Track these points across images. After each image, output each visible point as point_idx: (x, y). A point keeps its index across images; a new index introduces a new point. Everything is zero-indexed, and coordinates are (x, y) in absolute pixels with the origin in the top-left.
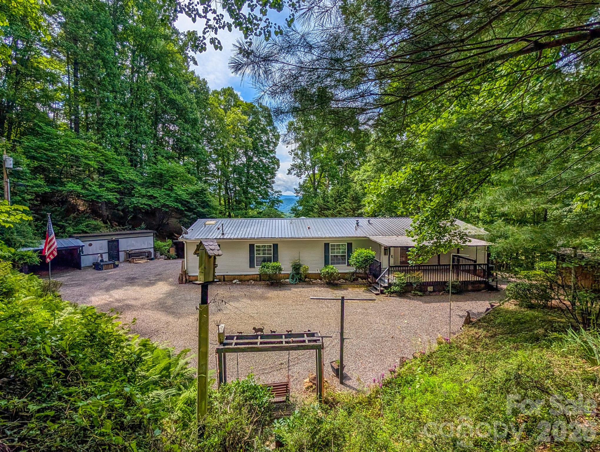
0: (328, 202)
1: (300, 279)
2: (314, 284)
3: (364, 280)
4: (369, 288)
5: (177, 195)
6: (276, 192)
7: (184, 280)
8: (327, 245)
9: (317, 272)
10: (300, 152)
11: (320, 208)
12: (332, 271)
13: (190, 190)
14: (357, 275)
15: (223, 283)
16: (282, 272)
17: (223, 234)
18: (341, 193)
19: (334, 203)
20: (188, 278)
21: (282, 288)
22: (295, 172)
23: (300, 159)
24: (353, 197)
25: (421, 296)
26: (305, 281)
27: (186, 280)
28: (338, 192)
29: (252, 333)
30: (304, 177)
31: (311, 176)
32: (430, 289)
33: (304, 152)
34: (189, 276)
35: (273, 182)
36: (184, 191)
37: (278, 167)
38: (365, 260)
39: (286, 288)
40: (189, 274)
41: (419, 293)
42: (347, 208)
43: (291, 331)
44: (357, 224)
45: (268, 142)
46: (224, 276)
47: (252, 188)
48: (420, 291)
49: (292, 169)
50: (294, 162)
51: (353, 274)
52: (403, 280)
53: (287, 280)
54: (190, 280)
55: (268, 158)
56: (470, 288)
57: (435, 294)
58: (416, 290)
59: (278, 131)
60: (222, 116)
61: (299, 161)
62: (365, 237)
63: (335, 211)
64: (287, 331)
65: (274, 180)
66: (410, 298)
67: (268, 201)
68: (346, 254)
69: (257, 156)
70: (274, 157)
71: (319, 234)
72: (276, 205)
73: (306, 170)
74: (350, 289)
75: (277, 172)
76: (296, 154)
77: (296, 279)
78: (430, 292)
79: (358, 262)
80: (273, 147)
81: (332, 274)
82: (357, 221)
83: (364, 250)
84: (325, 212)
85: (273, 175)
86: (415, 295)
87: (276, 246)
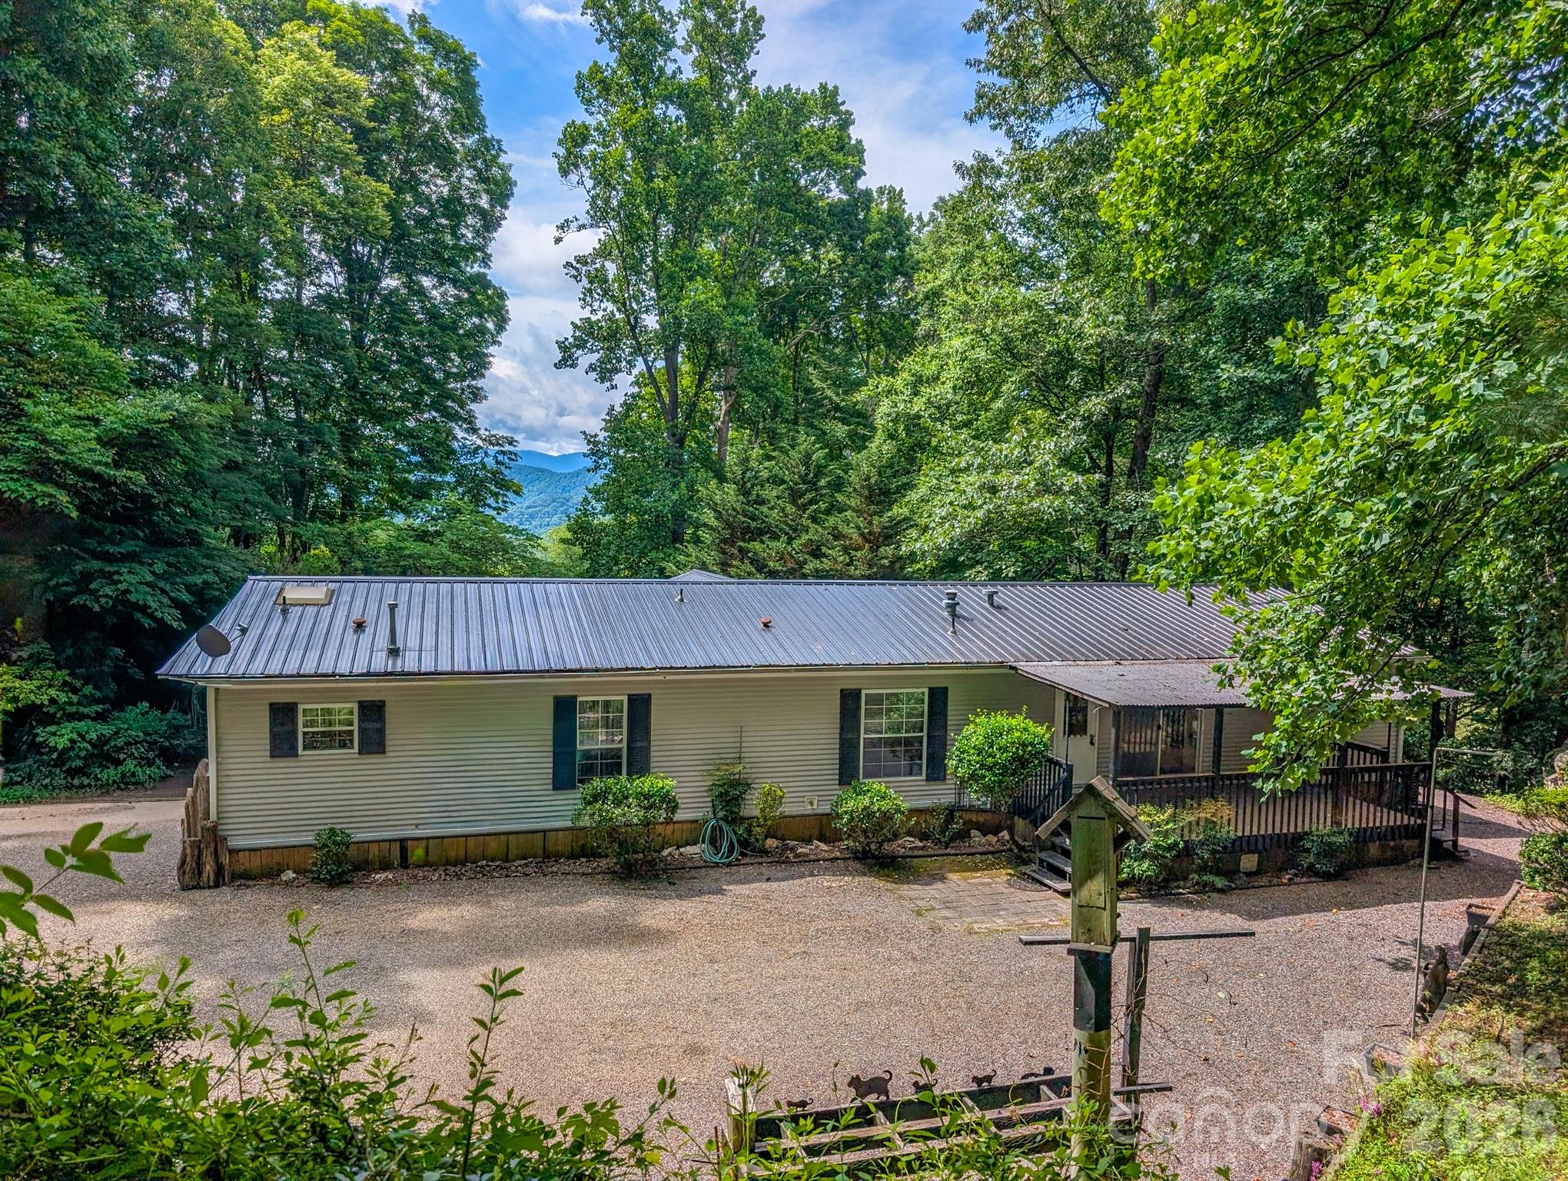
0: (763, 502)
1: (744, 844)
2: (805, 860)
3: (990, 837)
4: (1024, 869)
5: (44, 441)
6: (491, 440)
7: (209, 868)
8: (850, 700)
9: (807, 809)
10: (611, 269)
11: (729, 525)
12: (885, 806)
13: (108, 422)
14: (967, 816)
15: (403, 875)
16: (679, 816)
17: (394, 652)
18: (819, 466)
19: (790, 509)
20: (225, 860)
21: (681, 886)
22: (594, 358)
23: (614, 299)
24: (869, 487)
25: (1220, 891)
26: (764, 852)
27: (219, 870)
28: (807, 464)
29: (846, 1100)
30: (625, 382)
31: (661, 378)
32: (1249, 862)
33: (631, 267)
34: (233, 852)
35: (477, 395)
36: (79, 421)
37: (501, 327)
38: (1017, 758)
39: (696, 885)
40: (233, 843)
41: (1220, 882)
42: (850, 531)
43: (989, 1079)
44: (952, 608)
45: (453, 208)
46: (402, 842)
47: (379, 417)
48: (1218, 872)
49: (580, 344)
50: (586, 313)
51: (951, 812)
52: (1166, 835)
53: (690, 850)
54: (239, 868)
55: (455, 282)
56: (1374, 850)
57: (1265, 880)
58: (1203, 869)
59: (503, 159)
60: (241, 60)
61: (610, 306)
62: (1001, 665)
63: (796, 543)
64: (975, 1079)
65: (480, 383)
66: (1189, 904)
67: (450, 478)
68: (925, 734)
69: (396, 268)
70: (481, 281)
71: (818, 653)
72: (491, 501)
73: (638, 350)
74: (954, 877)
75: (492, 350)
76: (599, 278)
77: (732, 845)
78: (1249, 874)
79: (990, 769)
80: (477, 233)
81: (887, 816)
82: (952, 596)
83: (1001, 720)
84: (756, 546)
85: (479, 364)
86: (1204, 888)
87: (640, 706)
